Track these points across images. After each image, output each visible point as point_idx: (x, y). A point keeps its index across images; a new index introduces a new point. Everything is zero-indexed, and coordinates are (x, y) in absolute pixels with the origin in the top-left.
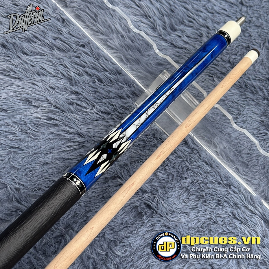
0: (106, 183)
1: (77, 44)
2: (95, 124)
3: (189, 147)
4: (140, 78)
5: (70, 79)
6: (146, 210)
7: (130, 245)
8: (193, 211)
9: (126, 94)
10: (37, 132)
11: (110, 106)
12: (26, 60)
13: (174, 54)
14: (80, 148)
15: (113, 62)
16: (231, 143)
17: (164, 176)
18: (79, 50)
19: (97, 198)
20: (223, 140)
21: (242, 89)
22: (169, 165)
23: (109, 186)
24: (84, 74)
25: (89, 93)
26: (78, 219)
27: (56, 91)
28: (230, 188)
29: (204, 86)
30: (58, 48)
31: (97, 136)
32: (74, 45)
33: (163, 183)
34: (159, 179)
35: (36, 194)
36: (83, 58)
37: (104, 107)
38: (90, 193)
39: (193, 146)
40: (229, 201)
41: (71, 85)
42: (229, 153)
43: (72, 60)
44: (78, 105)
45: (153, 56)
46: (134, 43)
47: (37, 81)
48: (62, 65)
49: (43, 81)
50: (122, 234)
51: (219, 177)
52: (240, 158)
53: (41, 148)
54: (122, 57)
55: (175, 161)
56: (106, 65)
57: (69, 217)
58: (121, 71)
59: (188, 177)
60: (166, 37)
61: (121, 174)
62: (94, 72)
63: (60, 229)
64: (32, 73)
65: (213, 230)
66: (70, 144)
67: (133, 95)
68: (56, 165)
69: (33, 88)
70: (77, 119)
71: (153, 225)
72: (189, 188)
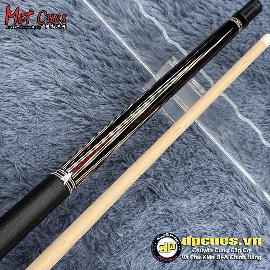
0: (111, 166)
1: (88, 27)
2: (103, 108)
3: (194, 134)
4: (148, 63)
5: (79, 62)
6: (149, 194)
7: (132, 227)
8: (196, 197)
9: (134, 79)
10: (45, 114)
11: (118, 91)
12: (37, 42)
13: (183, 41)
14: (86, 131)
15: (122, 46)
16: (235, 131)
17: (169, 161)
18: (90, 33)
19: (101, 180)
20: (228, 128)
21: (250, 78)
22: (174, 151)
23: (114, 169)
24: (93, 57)
25: (98, 77)
26: (82, 200)
27: (65, 74)
28: (233, 175)
29: (212, 73)
30: (69, 31)
31: (104, 120)
32: (84, 28)
33: (167, 168)
34: (163, 164)
35: (42, 174)
36: (93, 42)
37: (112, 92)
38: (95, 175)
39: (198, 133)
40: (231, 189)
41: (80, 68)
42: (233, 141)
43: (82, 44)
44: (86, 88)
45: (162, 41)
46: (144, 28)
47: (46, 63)
48: (71, 48)
49: (53, 63)
50: (125, 216)
51: (222, 165)
52: (244, 147)
53: (48, 129)
54: (132, 42)
55: (180, 147)
56: (115, 49)
57: (74, 198)
58: (130, 55)
59: (192, 163)
60: (176, 23)
61: (126, 158)
62: (103, 56)
63: (64, 209)
64: (42, 55)
65: (214, 216)
66: (77, 127)
67: (141, 80)
68: (62, 147)
69: (43, 70)
70: (85, 103)
71: (155, 209)
72: (192, 174)
